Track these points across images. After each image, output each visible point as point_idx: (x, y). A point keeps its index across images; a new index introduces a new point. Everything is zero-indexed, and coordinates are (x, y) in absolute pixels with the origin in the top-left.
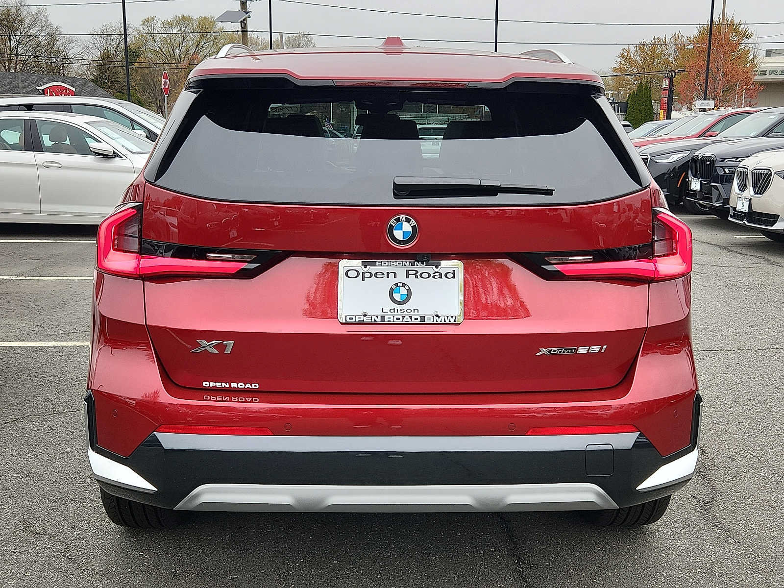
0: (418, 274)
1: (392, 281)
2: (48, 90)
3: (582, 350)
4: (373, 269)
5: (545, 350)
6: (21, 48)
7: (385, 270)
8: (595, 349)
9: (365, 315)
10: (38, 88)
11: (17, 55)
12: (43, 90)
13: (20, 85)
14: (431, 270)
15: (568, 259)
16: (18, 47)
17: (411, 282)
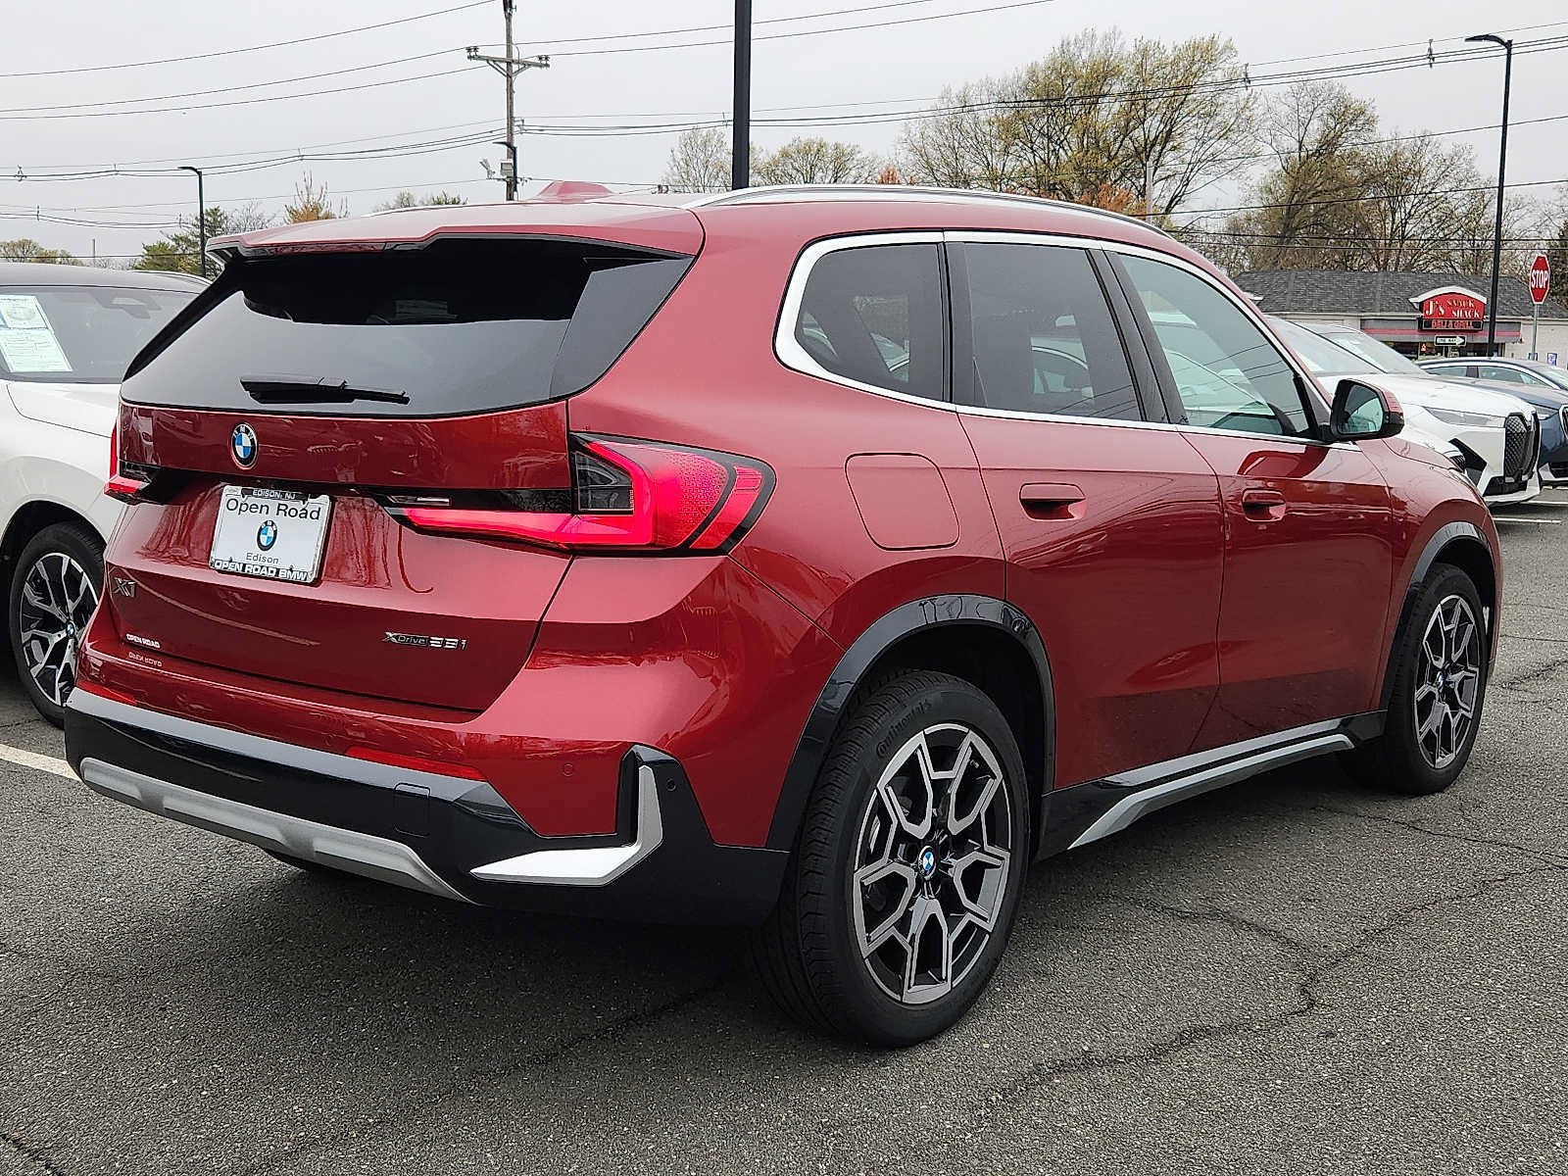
0: (287, 511)
1: (263, 518)
2: (1431, 303)
3: (436, 642)
4: (251, 500)
5: (391, 635)
6: (1411, 226)
7: (260, 502)
8: (452, 643)
9: (231, 561)
10: (1411, 300)
11: (1403, 238)
12: (1421, 304)
13: (1378, 296)
14: (299, 505)
15: (416, 501)
16: (1406, 223)
17: (281, 521)
